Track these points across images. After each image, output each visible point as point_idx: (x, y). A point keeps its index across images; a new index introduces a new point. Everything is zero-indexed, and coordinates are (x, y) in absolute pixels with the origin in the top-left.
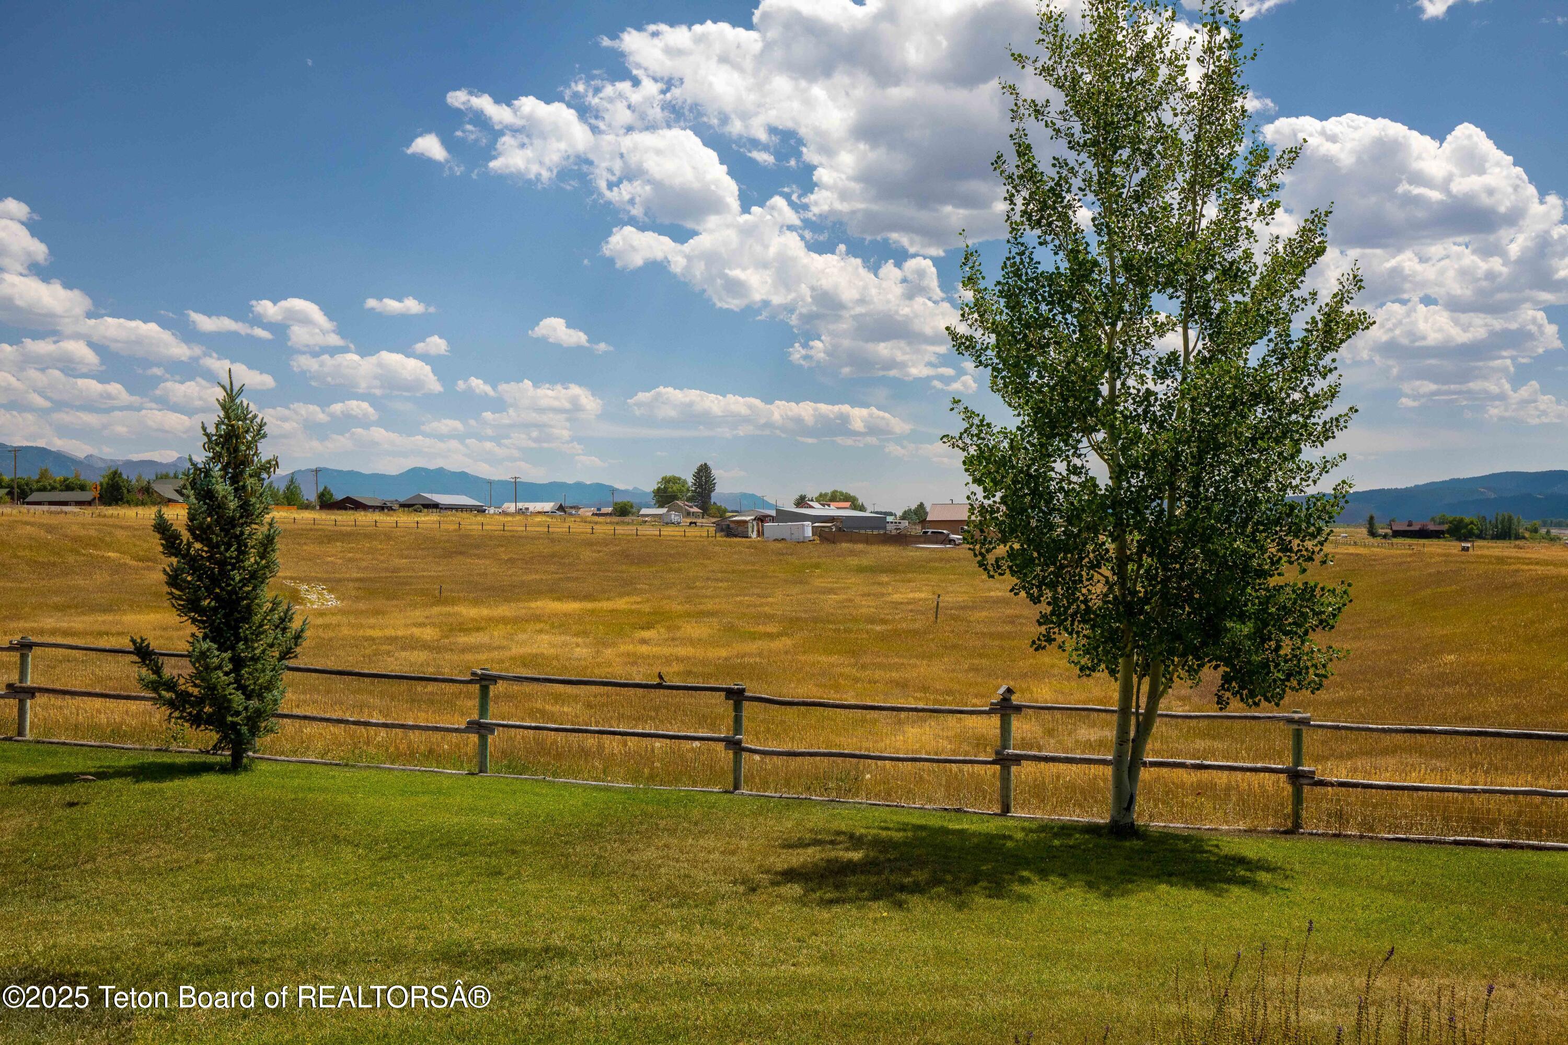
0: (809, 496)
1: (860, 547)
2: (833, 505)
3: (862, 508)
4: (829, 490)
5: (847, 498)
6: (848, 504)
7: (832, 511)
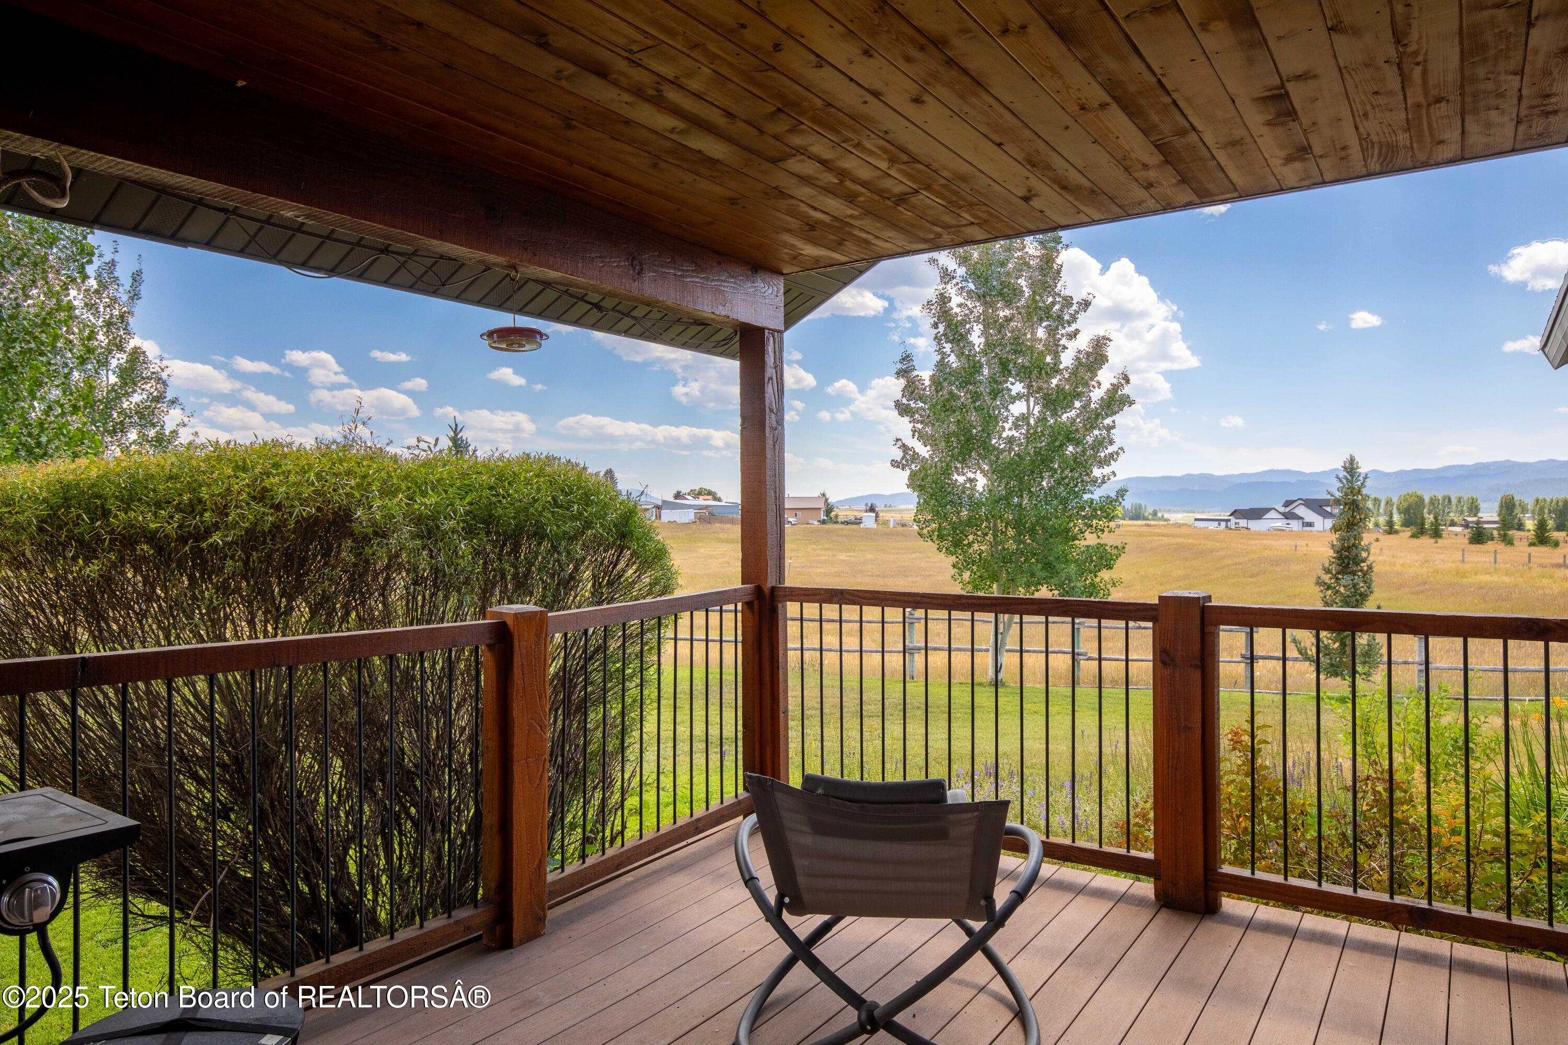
0: (683, 492)
1: (729, 526)
2: (701, 497)
3: (719, 500)
4: (697, 488)
5: (710, 493)
6: (710, 497)
7: (701, 502)
